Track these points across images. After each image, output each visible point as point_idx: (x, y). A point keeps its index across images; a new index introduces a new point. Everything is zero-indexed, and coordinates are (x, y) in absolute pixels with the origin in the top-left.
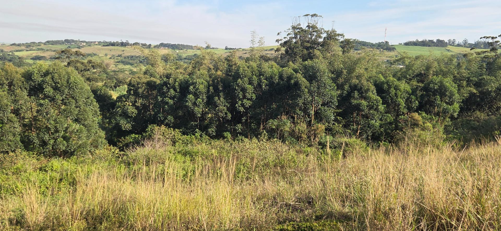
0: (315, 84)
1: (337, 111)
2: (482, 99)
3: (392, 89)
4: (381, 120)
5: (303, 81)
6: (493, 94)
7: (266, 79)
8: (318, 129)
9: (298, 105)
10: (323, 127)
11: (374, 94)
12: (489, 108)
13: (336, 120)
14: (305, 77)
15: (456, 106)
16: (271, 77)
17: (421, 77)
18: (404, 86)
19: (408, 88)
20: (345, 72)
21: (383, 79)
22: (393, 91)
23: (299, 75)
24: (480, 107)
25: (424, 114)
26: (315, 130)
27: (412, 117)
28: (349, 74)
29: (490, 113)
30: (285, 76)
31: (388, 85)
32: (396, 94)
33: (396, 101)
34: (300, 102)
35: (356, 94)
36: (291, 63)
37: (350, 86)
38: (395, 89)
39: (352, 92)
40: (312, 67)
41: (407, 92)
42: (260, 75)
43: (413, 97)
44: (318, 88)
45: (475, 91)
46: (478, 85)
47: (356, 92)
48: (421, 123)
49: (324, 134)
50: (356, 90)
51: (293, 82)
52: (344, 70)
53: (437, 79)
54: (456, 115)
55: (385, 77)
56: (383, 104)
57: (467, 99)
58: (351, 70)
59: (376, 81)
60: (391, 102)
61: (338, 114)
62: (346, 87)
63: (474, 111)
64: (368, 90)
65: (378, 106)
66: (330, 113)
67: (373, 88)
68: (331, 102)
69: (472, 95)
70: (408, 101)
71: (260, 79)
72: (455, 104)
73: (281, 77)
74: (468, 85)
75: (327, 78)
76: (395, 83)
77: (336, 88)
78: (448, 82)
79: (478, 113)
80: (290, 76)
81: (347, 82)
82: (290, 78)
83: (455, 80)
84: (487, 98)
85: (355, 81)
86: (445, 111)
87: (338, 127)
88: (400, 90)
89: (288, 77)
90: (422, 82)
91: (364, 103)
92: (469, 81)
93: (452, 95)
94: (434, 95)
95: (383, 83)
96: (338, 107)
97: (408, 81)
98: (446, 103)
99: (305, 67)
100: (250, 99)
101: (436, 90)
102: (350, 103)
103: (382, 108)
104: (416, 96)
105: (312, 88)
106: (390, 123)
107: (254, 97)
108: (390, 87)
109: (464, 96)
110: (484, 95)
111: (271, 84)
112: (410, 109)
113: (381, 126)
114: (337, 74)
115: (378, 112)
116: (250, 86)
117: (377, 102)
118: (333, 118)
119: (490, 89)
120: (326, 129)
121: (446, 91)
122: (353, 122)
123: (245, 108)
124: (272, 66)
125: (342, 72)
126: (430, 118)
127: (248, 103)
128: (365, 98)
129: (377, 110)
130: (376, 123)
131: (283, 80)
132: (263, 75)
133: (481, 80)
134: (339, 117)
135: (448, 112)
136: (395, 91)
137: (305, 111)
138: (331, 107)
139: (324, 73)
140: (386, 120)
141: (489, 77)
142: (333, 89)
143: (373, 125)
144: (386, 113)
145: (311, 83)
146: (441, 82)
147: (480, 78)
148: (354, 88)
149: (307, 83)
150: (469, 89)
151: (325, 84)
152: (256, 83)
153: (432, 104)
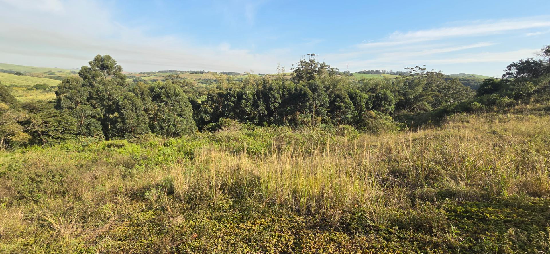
0: (316, 94)
1: (327, 109)
2: (406, 103)
3: (358, 97)
4: (352, 114)
5: (309, 92)
6: (412, 100)
7: (287, 91)
8: (317, 119)
9: (306, 106)
10: (321, 119)
11: (348, 100)
12: (410, 108)
13: (327, 115)
14: (310, 90)
15: (393, 106)
16: (290, 90)
17: (373, 90)
18: (365, 95)
19: (367, 97)
20: (331, 87)
21: (353, 91)
22: (358, 98)
23: (307, 89)
24: (404, 107)
25: (376, 111)
26: (316, 121)
27: (369, 113)
28: (334, 88)
29: (410, 111)
30: (298, 89)
31: (356, 95)
32: (360, 100)
33: (360, 104)
34: (308, 104)
35: (338, 100)
36: (301, 81)
37: (335, 95)
38: (359, 97)
39: (336, 98)
40: (314, 84)
41: (366, 99)
42: (284, 89)
43: (370, 102)
44: (318, 96)
45: (403, 98)
46: (404, 95)
47: (338, 98)
48: (374, 116)
49: (320, 123)
50: (338, 97)
51: (303, 92)
52: (330, 86)
53: (383, 91)
54: (392, 112)
55: (354, 90)
56: (353, 105)
57: (398, 103)
58: (335, 86)
59: (349, 92)
60: (358, 104)
61: (328, 111)
62: (333, 96)
63: (401, 109)
64: (345, 97)
65: (351, 106)
66: (324, 111)
67: (348, 96)
68: (325, 104)
69: (401, 100)
70: (367, 104)
71: (284, 92)
72: (392, 105)
73: (296, 90)
74: (399, 95)
75: (322, 90)
76: (360, 94)
77: (327, 96)
78: (388, 93)
79: (403, 110)
80: (301, 89)
81: (332, 93)
82: (301, 90)
83: (392, 91)
84: (408, 102)
85: (338, 92)
86: (387, 110)
87: (328, 119)
88: (362, 98)
89: (300, 90)
90: (374, 93)
91: (343, 105)
92: (399, 92)
93: (391, 100)
94: (381, 100)
95: (353, 94)
96: (328, 108)
97: (367, 92)
98: (387, 105)
99: (309, 84)
100: (279, 103)
101: (382, 98)
102: (335, 105)
103: (353, 107)
104: (371, 101)
105: (314, 96)
106: (357, 116)
107: (281, 101)
108: (357, 96)
109: (396, 101)
110: (407, 100)
111: (290, 94)
112: (368, 108)
113: (352, 118)
114: (327, 89)
115: (350, 110)
116: (278, 95)
117: (350, 104)
118: (326, 113)
119: (410, 97)
120: (322, 120)
121: (388, 98)
122: (336, 116)
123: (275, 108)
124: (290, 83)
125: (329, 87)
126: (379, 114)
127: (277, 105)
128: (344, 103)
129: (350, 109)
130: (349, 116)
131: (297, 92)
132: (286, 89)
133: (406, 92)
134: (328, 113)
135: (389, 110)
136: (359, 98)
137: (310, 109)
138: (325, 107)
139: (321, 87)
140: (354, 114)
141: (410, 90)
142: (326, 97)
143: (348, 117)
144: (355, 110)
145: (313, 94)
146: (385, 93)
147: (405, 91)
148: (337, 96)
149: (311, 93)
150: (400, 97)
151: (321, 94)
152: (281, 93)
153: (380, 105)
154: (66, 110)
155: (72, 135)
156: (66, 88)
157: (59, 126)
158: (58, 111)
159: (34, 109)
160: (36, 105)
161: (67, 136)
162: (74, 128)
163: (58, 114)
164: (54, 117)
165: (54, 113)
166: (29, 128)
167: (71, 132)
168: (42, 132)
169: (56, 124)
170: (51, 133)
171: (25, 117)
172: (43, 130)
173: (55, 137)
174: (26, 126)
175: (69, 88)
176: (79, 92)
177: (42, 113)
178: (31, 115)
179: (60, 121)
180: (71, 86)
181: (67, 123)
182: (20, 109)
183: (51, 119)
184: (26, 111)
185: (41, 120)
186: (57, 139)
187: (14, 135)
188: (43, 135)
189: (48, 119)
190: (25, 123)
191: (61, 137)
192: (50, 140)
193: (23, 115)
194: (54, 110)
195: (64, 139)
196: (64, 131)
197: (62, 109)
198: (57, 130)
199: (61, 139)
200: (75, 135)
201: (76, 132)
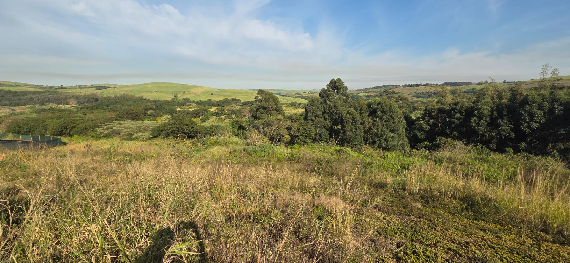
7: (561, 105)
42: (553, 101)
100: (540, 122)
107: (544, 120)
111: (567, 109)
116: (540, 111)
123: (531, 129)
127: (535, 126)
152: (547, 108)
154: (310, 121)
155: (311, 140)
156: (311, 105)
157: (305, 133)
158: (306, 122)
159: (293, 119)
160: (295, 117)
161: (308, 141)
162: (313, 135)
163: (305, 124)
164: (303, 126)
165: (303, 123)
166: (290, 133)
167: (311, 137)
168: (296, 136)
169: (304, 131)
170: (301, 137)
171: (290, 125)
172: (297, 134)
173: (302, 140)
174: (289, 131)
175: (313, 105)
176: (318, 108)
177: (297, 123)
178: (292, 123)
179: (306, 129)
180: (314, 104)
181: (309, 131)
182: (287, 119)
183: (301, 128)
184: (290, 121)
185: (296, 127)
186: (303, 142)
187: (283, 136)
188: (296, 138)
189: (300, 127)
190: (289, 129)
191: (305, 140)
192: (299, 141)
193: (288, 123)
194: (303, 121)
195: (306, 143)
196: (307, 137)
197: (307, 120)
198: (303, 135)
199: (305, 142)
200: (312, 141)
201: (313, 138)
